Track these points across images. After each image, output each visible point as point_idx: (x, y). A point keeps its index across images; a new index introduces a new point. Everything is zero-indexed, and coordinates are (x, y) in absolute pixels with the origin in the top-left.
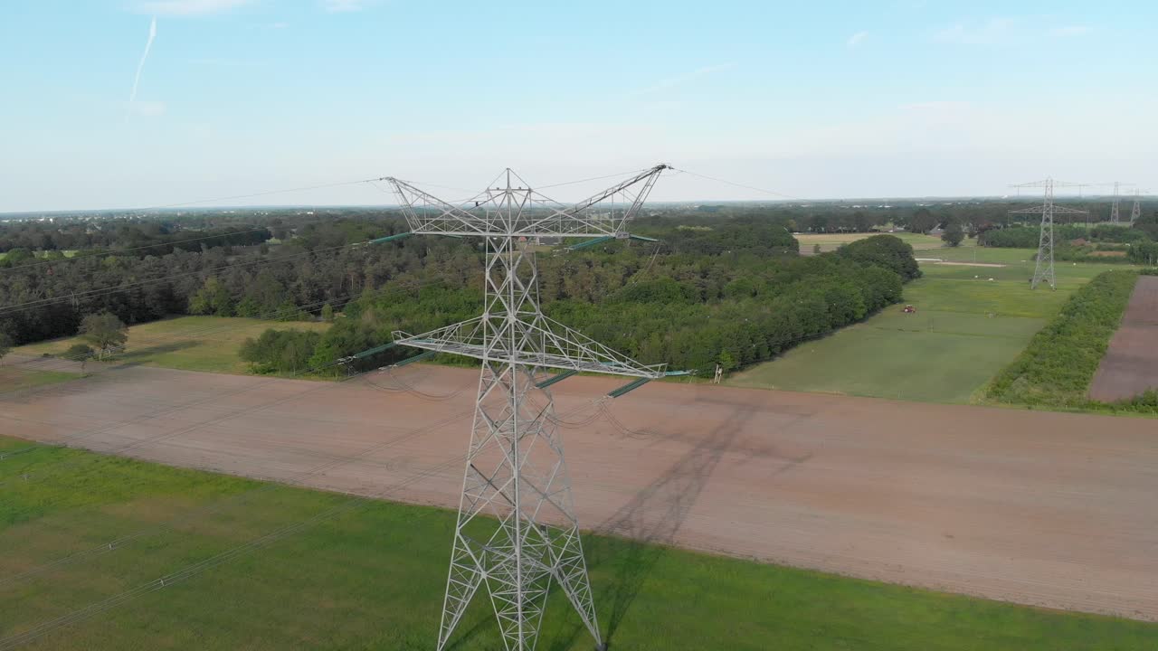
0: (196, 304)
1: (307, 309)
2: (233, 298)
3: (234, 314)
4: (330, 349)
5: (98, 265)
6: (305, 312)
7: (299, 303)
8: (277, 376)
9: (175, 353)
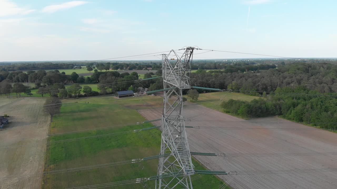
0: (229, 88)
1: (259, 93)
2: (239, 87)
3: (239, 92)
4: (245, 108)
5: (210, 75)
6: (258, 93)
7: (257, 90)
8: (229, 114)
9: (212, 102)
